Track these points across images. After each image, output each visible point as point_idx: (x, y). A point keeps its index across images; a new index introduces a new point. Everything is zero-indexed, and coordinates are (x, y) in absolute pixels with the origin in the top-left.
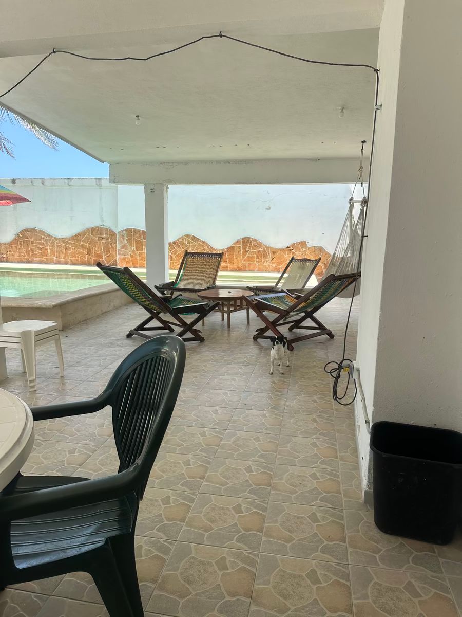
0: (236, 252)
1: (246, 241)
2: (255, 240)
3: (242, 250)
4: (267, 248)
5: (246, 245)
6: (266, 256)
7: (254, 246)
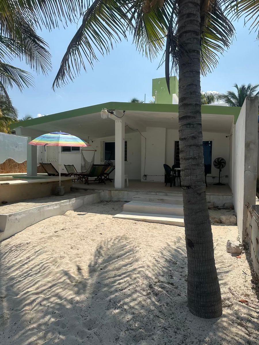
1: (10, 160)
2: (13, 160)
4: (17, 163)
5: (10, 162)
6: (16, 166)
7: (12, 162)
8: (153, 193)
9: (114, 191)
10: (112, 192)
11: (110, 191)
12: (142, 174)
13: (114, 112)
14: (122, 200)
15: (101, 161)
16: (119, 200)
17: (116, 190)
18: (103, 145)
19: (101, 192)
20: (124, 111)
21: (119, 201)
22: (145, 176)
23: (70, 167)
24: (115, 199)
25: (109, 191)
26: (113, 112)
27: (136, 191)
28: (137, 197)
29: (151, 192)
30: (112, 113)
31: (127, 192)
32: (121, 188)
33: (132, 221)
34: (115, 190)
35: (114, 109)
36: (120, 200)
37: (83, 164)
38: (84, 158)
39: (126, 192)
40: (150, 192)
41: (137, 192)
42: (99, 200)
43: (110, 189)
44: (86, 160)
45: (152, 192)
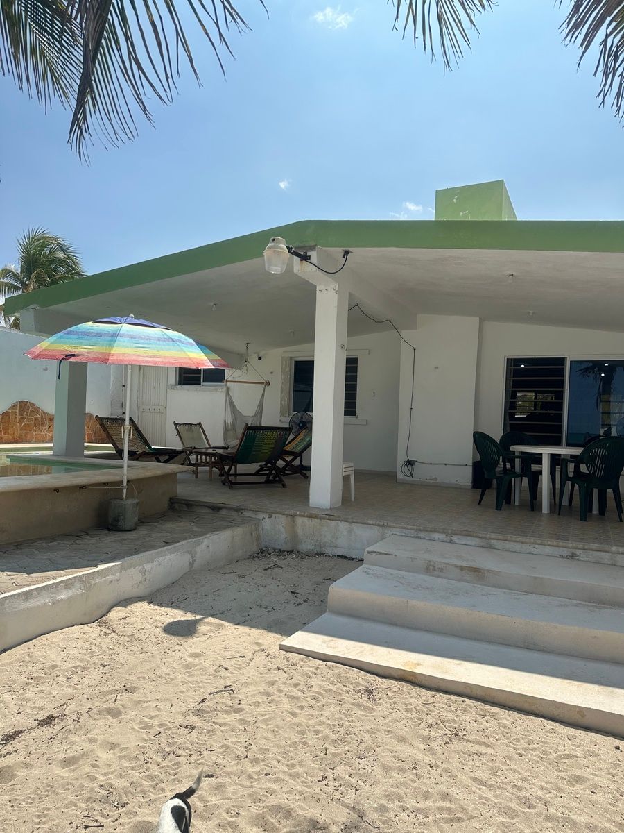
0: (12, 419)
1: (23, 406)
2: (33, 405)
3: (19, 417)
4: (45, 413)
5: (23, 411)
6: (43, 424)
7: (32, 411)
8: (437, 536)
9: (306, 520)
10: (299, 520)
11: (293, 516)
12: (401, 458)
13: (314, 255)
14: (329, 551)
15: (282, 414)
16: (318, 550)
17: (311, 516)
18: (288, 369)
19: (264, 518)
20: (346, 253)
21: (320, 554)
22: (410, 463)
23: (191, 431)
24: (307, 546)
25: (289, 518)
26: (309, 254)
27: (379, 525)
28: (381, 553)
29: (431, 531)
30: (305, 258)
31: (347, 523)
32: (329, 507)
33: (354, 673)
34: (307, 517)
35: (312, 243)
36: (323, 550)
37: (230, 420)
38: (232, 405)
39: (343, 526)
40: (427, 531)
41: (383, 526)
42: (255, 548)
43: (292, 512)
44: (238, 409)
45: (435, 531)
